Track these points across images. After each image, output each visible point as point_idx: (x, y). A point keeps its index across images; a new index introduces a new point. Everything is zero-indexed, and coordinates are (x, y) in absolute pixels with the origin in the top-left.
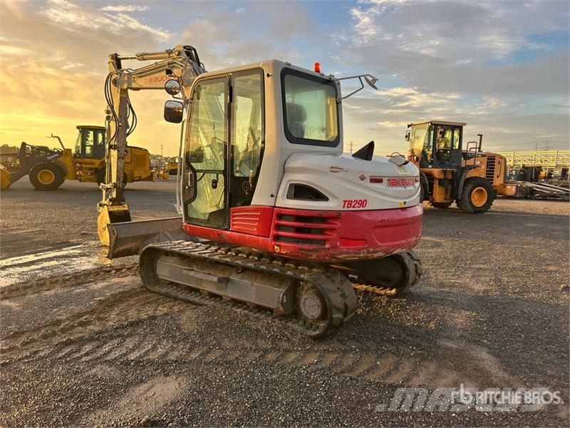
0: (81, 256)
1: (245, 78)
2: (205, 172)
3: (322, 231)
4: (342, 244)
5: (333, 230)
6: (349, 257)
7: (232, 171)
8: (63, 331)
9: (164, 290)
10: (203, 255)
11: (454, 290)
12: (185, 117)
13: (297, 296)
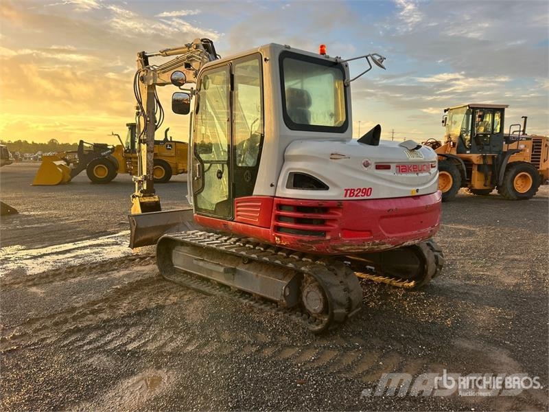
0: (113, 244)
1: (244, 64)
2: (211, 163)
3: (323, 222)
4: (344, 236)
5: (334, 220)
6: (352, 249)
7: (235, 161)
8: (74, 319)
9: (178, 279)
10: (211, 245)
11: (481, 283)
12: (192, 108)
13: (301, 288)
